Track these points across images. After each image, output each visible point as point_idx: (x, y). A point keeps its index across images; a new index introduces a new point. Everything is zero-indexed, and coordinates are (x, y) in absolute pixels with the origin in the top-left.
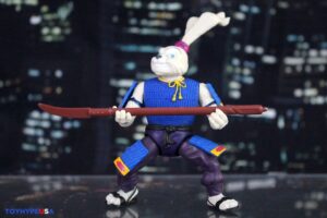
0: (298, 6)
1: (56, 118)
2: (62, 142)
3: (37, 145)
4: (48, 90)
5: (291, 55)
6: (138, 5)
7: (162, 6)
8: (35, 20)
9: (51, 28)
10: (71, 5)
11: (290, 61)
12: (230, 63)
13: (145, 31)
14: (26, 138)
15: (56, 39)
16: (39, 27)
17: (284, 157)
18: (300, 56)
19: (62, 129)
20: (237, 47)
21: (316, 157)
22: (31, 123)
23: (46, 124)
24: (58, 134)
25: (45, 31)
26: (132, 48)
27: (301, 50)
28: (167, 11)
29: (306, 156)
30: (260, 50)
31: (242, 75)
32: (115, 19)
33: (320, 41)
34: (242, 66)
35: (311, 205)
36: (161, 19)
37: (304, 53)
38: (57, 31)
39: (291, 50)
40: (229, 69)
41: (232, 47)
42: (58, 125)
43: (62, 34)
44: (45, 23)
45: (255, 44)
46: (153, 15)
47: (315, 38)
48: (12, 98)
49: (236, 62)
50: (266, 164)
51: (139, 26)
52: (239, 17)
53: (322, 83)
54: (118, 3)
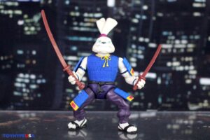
0: (168, 15)
1: (33, 77)
2: (36, 91)
3: (22, 92)
4: (28, 62)
5: (165, 43)
6: (78, 14)
7: (91, 15)
8: (21, 23)
9: (29, 27)
11: (164, 46)
12: (131, 47)
13: (82, 29)
14: (16, 89)
15: (32, 33)
16: (22, 27)
17: (160, 100)
18: (170, 43)
19: (36, 83)
20: (134, 38)
21: (178, 100)
22: (19, 80)
23: (27, 81)
24: (34, 87)
25: (26, 29)
26: (75, 38)
27: (171, 40)
29: (173, 100)
30: (147, 40)
31: (137, 54)
32: (65, 22)
33: (181, 35)
34: (137, 49)
35: (175, 127)
36: (91, 22)
37: (172, 42)
38: (33, 29)
39: (165, 40)
40: (130, 50)
41: (131, 38)
42: (34, 82)
43: (36, 30)
44: (26, 24)
45: (145, 37)
46: (86, 20)
47: (178, 33)
48: (8, 66)
49: (134, 46)
50: (150, 104)
51: (79, 26)
52: (135, 21)
53: (182, 59)
54: (66, 13)
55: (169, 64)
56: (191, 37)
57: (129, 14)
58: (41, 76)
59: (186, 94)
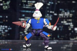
0: (62, 2)
1: (6, 27)
2: (7, 33)
4: (4, 21)
5: (61, 13)
6: (25, 1)
7: (31, 2)
8: (1, 4)
10: (10, 1)
11: (60, 15)
12: (46, 15)
13: (27, 7)
15: (6, 9)
16: (2, 6)
17: (58, 37)
18: (63, 14)
19: (7, 30)
20: (48, 11)
21: (66, 37)
23: (4, 29)
24: (6, 31)
25: (4, 7)
26: (24, 11)
27: (63, 12)
28: (32, 3)
29: (64, 37)
30: (53, 12)
31: (49, 18)
32: (20, 5)
33: (67, 10)
34: (49, 16)
35: (65, 48)
36: (31, 5)
37: (64, 13)
38: (6, 7)
40: (46, 16)
41: (47, 11)
42: (6, 29)
43: (8, 8)
44: (4, 5)
45: (52, 11)
46: (29, 4)
47: (66, 10)
49: (48, 15)
50: (54, 38)
51: (25, 6)
52: (49, 4)
53: (68, 20)
54: (21, 1)
55: (62, 22)
56: (71, 11)
57: (46, 1)
58: (9, 27)
59: (69, 34)
